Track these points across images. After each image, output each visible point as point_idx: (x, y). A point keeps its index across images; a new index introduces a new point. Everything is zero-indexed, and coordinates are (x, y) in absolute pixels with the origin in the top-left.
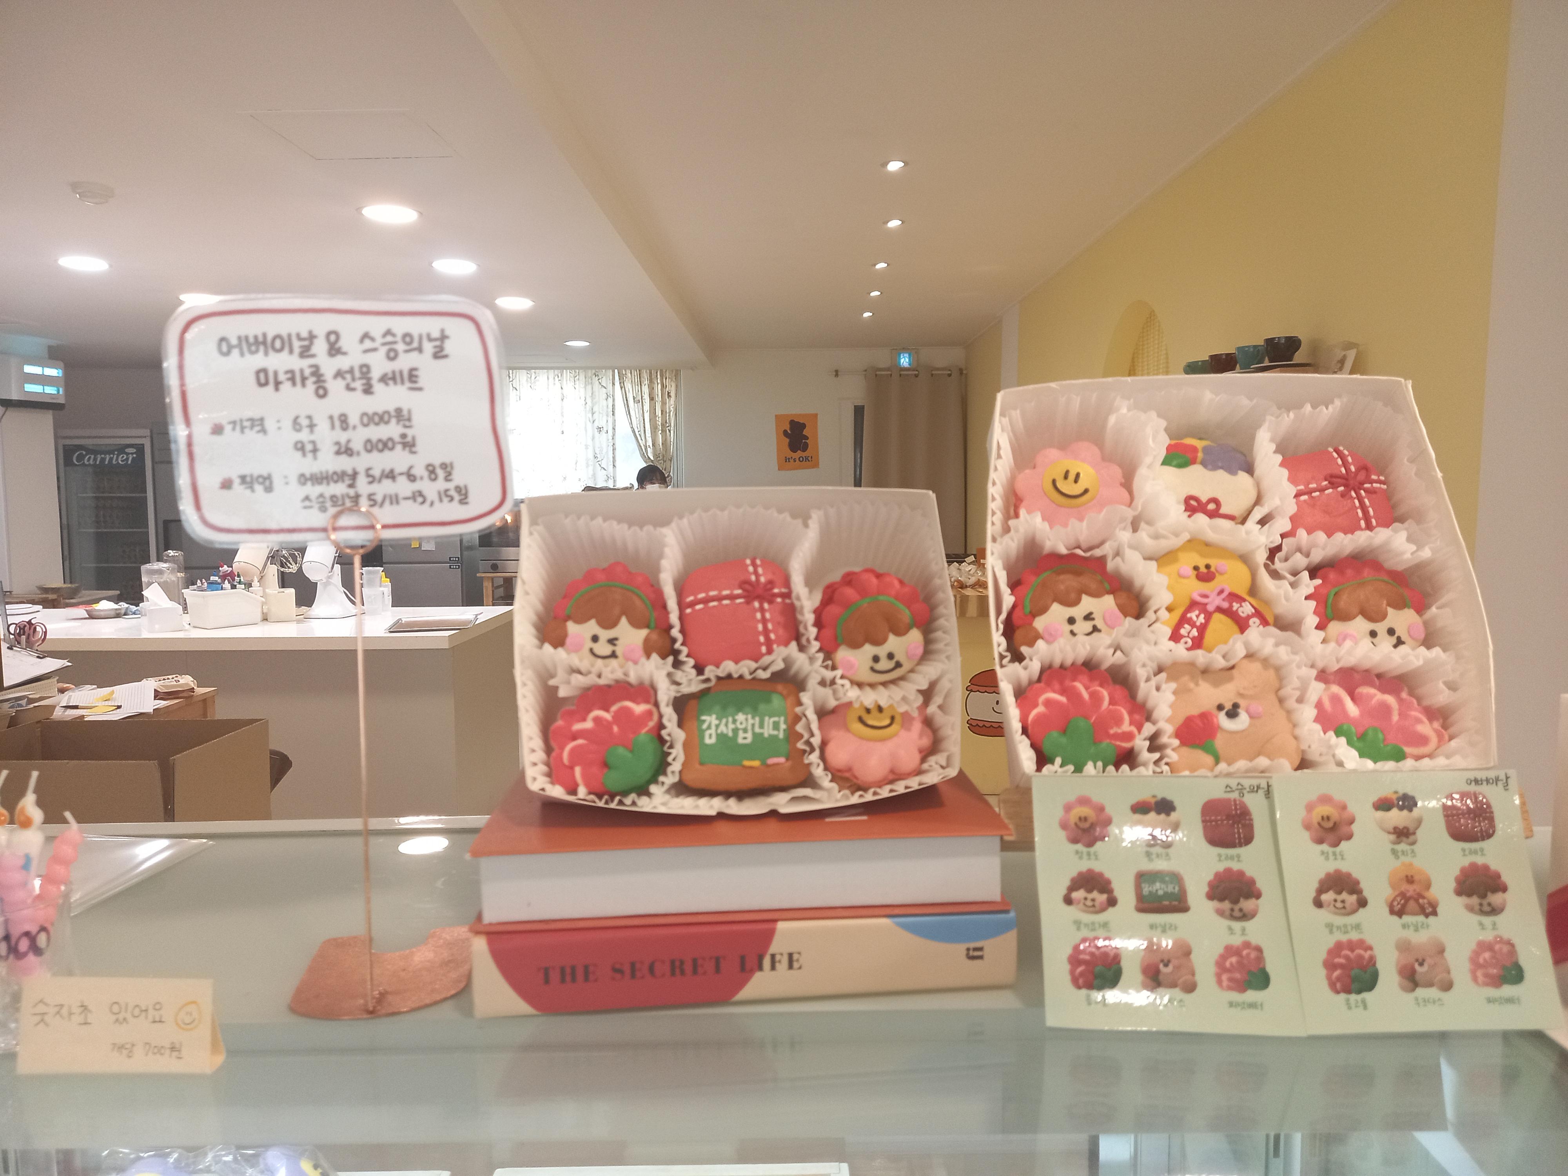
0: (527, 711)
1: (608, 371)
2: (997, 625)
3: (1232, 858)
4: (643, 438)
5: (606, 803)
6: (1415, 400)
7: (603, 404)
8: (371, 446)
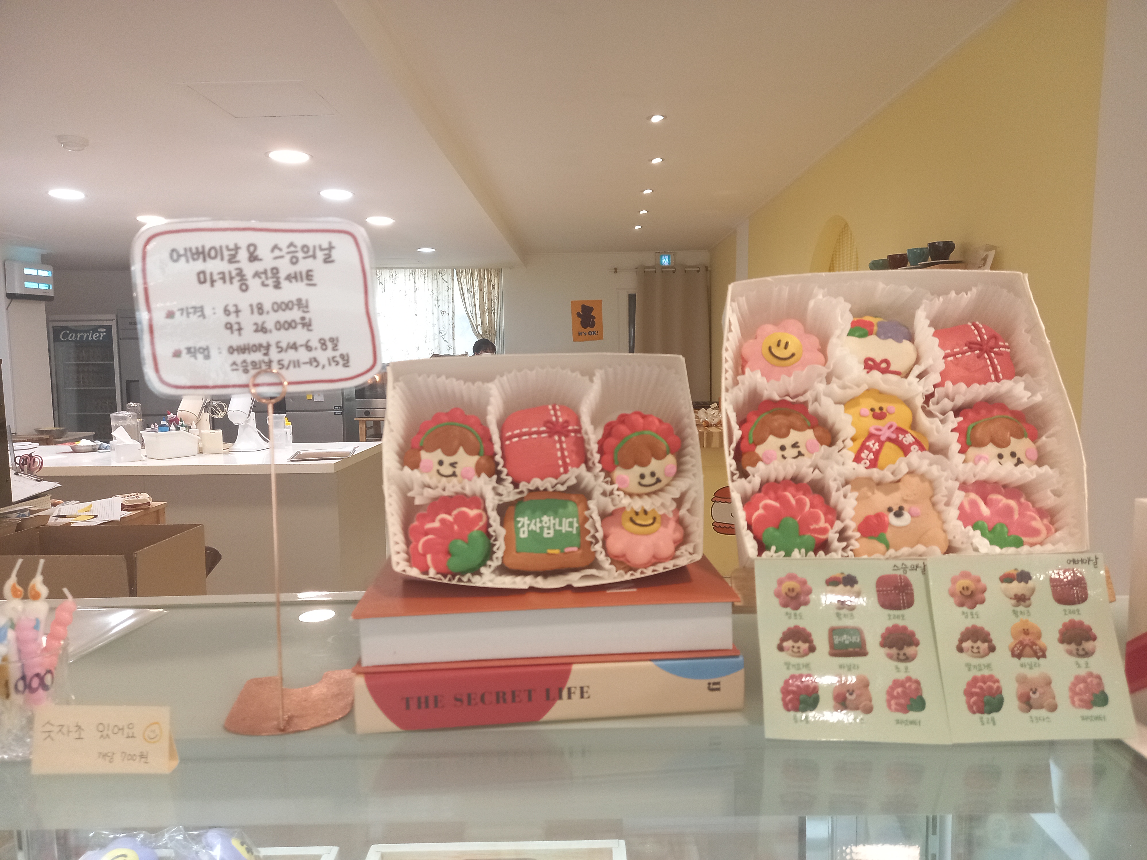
0: (392, 515)
1: (449, 270)
2: (730, 452)
3: (898, 617)
4: (475, 319)
5: (450, 580)
6: (1030, 288)
7: (445, 294)
8: (280, 326)
